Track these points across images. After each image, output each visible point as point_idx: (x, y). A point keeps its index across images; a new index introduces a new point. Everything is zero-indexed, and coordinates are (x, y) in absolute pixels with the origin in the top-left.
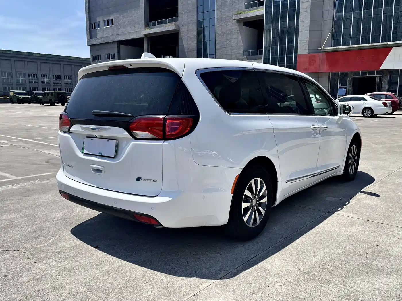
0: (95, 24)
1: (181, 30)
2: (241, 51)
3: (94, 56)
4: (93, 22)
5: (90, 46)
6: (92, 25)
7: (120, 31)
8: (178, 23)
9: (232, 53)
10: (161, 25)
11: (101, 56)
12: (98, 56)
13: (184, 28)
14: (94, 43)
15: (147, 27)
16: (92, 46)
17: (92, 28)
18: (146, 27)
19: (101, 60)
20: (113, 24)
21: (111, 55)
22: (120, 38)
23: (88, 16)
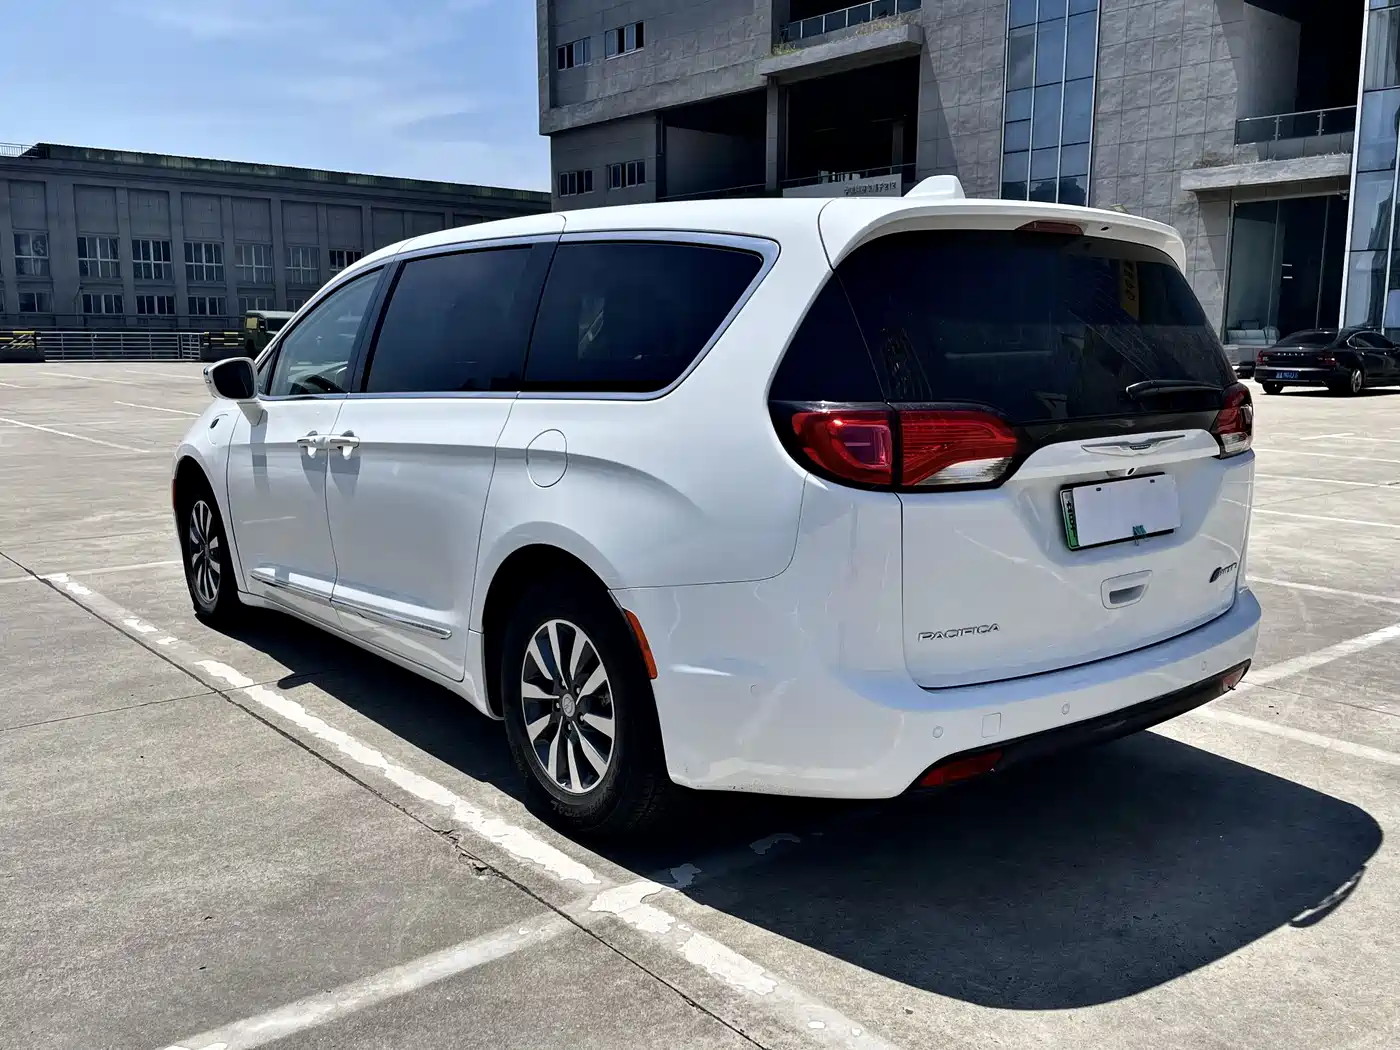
0: (570, 48)
1: (932, 47)
2: (1227, 121)
3: (564, 178)
4: (563, 40)
5: (549, 138)
6: (561, 51)
7: (669, 71)
8: (918, 16)
9: (1180, 132)
10: (843, 30)
11: (589, 174)
12: (580, 174)
13: (946, 33)
14: (567, 125)
15: (782, 45)
16: (558, 137)
17: (561, 66)
18: (775, 42)
19: (591, 190)
20: (640, 44)
21: (632, 167)
22: (669, 99)
23: (545, 17)
